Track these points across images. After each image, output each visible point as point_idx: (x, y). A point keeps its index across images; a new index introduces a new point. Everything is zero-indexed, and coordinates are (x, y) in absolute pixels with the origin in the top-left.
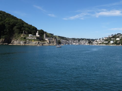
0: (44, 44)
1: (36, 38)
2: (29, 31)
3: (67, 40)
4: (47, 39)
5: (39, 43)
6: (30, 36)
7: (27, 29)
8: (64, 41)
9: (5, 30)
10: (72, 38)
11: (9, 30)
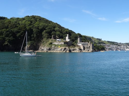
0: (73, 50)
1: (63, 43)
2: (61, 35)
3: (119, 45)
4: (81, 45)
5: (65, 49)
6: (57, 41)
7: (58, 33)
8: (114, 46)
9: (32, 35)
10: (125, 43)
11: (37, 34)
